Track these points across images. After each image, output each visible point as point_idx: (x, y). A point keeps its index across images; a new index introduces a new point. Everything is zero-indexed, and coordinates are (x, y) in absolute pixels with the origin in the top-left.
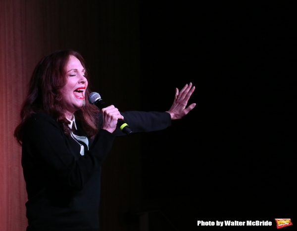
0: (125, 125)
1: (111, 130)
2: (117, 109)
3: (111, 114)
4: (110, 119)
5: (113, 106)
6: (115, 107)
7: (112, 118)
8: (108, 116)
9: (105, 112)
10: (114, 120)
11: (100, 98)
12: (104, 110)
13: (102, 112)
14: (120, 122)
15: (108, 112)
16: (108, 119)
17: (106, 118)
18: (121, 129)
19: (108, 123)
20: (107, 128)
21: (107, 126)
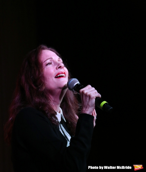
0: (104, 102)
1: (90, 109)
2: (94, 89)
3: (89, 94)
4: (88, 98)
5: (90, 86)
6: (92, 86)
7: (90, 97)
8: (86, 95)
9: (83, 92)
10: (92, 99)
12: (82, 90)
13: (80, 92)
15: (85, 92)
16: (86, 99)
17: (84, 98)
18: (101, 107)
19: (86, 103)
20: (86, 108)
21: (87, 106)
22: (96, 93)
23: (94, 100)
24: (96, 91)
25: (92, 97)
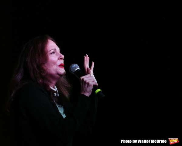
0: (99, 90)
1: (87, 95)
3: (87, 81)
4: (86, 85)
7: (88, 84)
8: (85, 82)
10: (90, 86)
12: (82, 78)
13: (80, 79)
14: (95, 87)
15: (85, 79)
16: (85, 85)
20: (84, 93)
23: (92, 87)
25: (90, 84)
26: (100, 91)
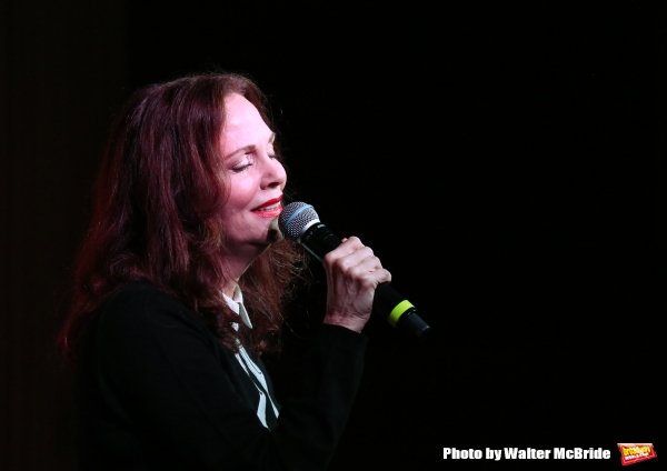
2: (369, 252)
4: (352, 289)
5: (356, 241)
7: (360, 283)
8: (348, 276)
9: (337, 266)
10: (366, 289)
11: (317, 221)
15: (346, 264)
16: (346, 287)
17: (340, 285)
18: (392, 319)
19: (347, 300)
20: (345, 315)
21: (346, 310)
22: (376, 268)
23: (372, 293)
24: (377, 261)
25: (367, 284)
26: (410, 310)
